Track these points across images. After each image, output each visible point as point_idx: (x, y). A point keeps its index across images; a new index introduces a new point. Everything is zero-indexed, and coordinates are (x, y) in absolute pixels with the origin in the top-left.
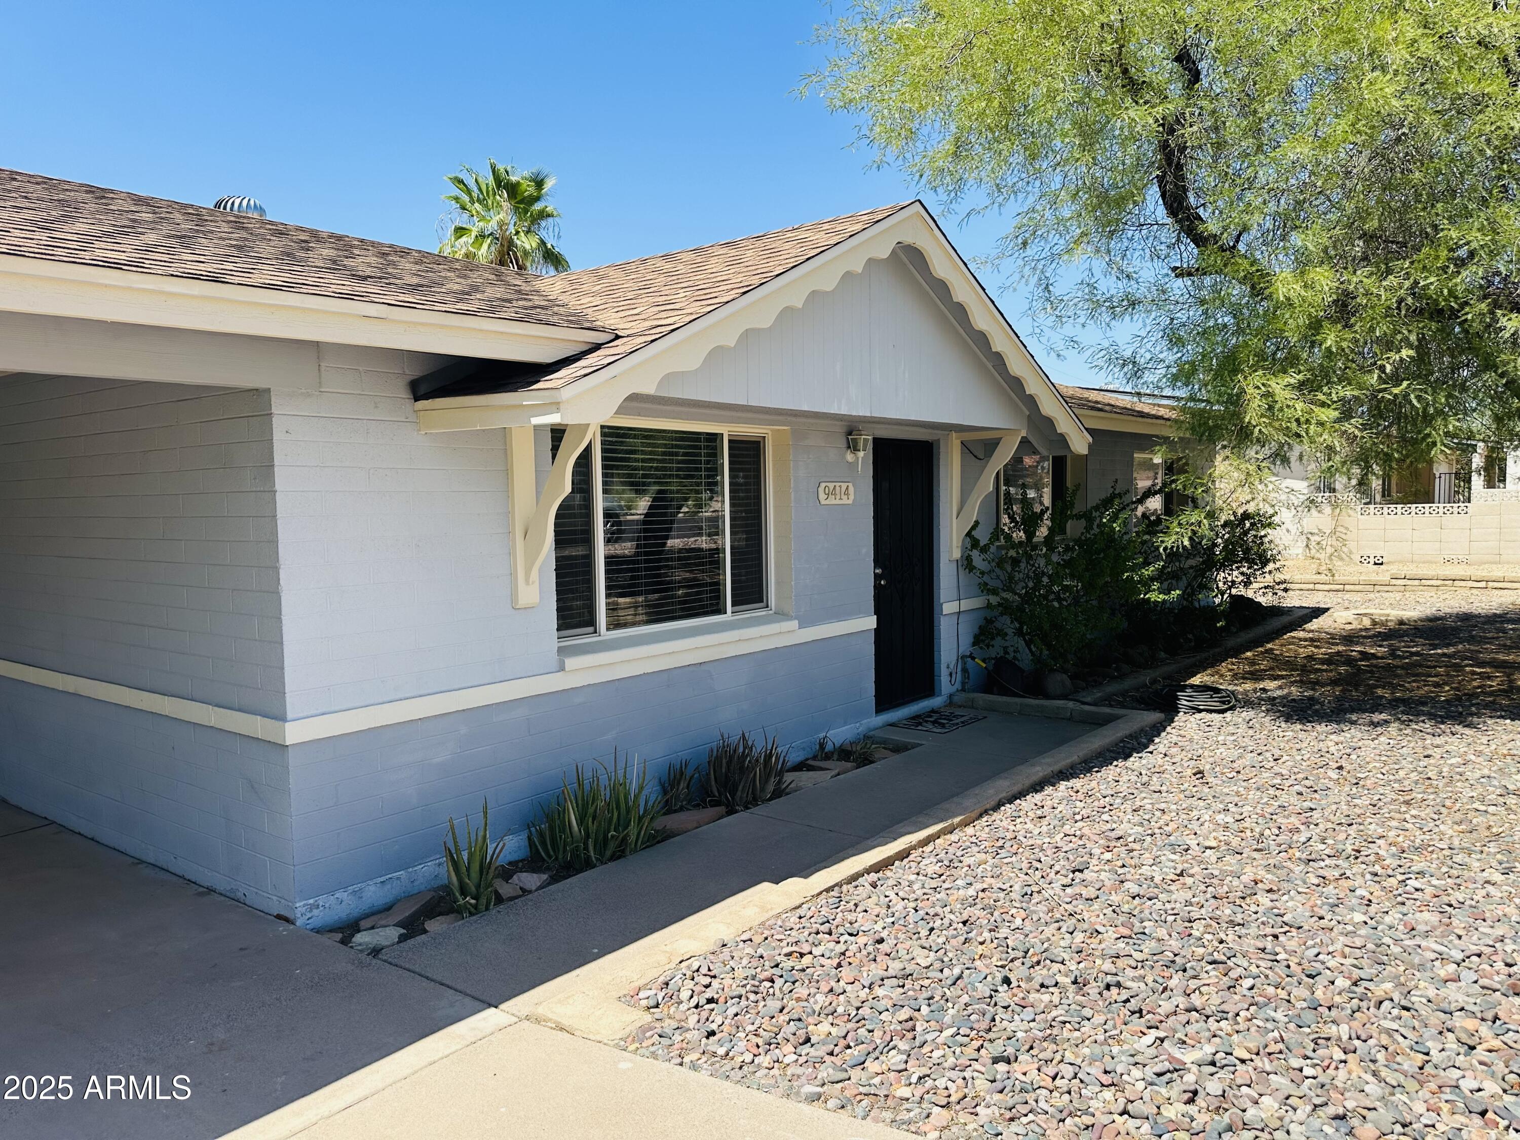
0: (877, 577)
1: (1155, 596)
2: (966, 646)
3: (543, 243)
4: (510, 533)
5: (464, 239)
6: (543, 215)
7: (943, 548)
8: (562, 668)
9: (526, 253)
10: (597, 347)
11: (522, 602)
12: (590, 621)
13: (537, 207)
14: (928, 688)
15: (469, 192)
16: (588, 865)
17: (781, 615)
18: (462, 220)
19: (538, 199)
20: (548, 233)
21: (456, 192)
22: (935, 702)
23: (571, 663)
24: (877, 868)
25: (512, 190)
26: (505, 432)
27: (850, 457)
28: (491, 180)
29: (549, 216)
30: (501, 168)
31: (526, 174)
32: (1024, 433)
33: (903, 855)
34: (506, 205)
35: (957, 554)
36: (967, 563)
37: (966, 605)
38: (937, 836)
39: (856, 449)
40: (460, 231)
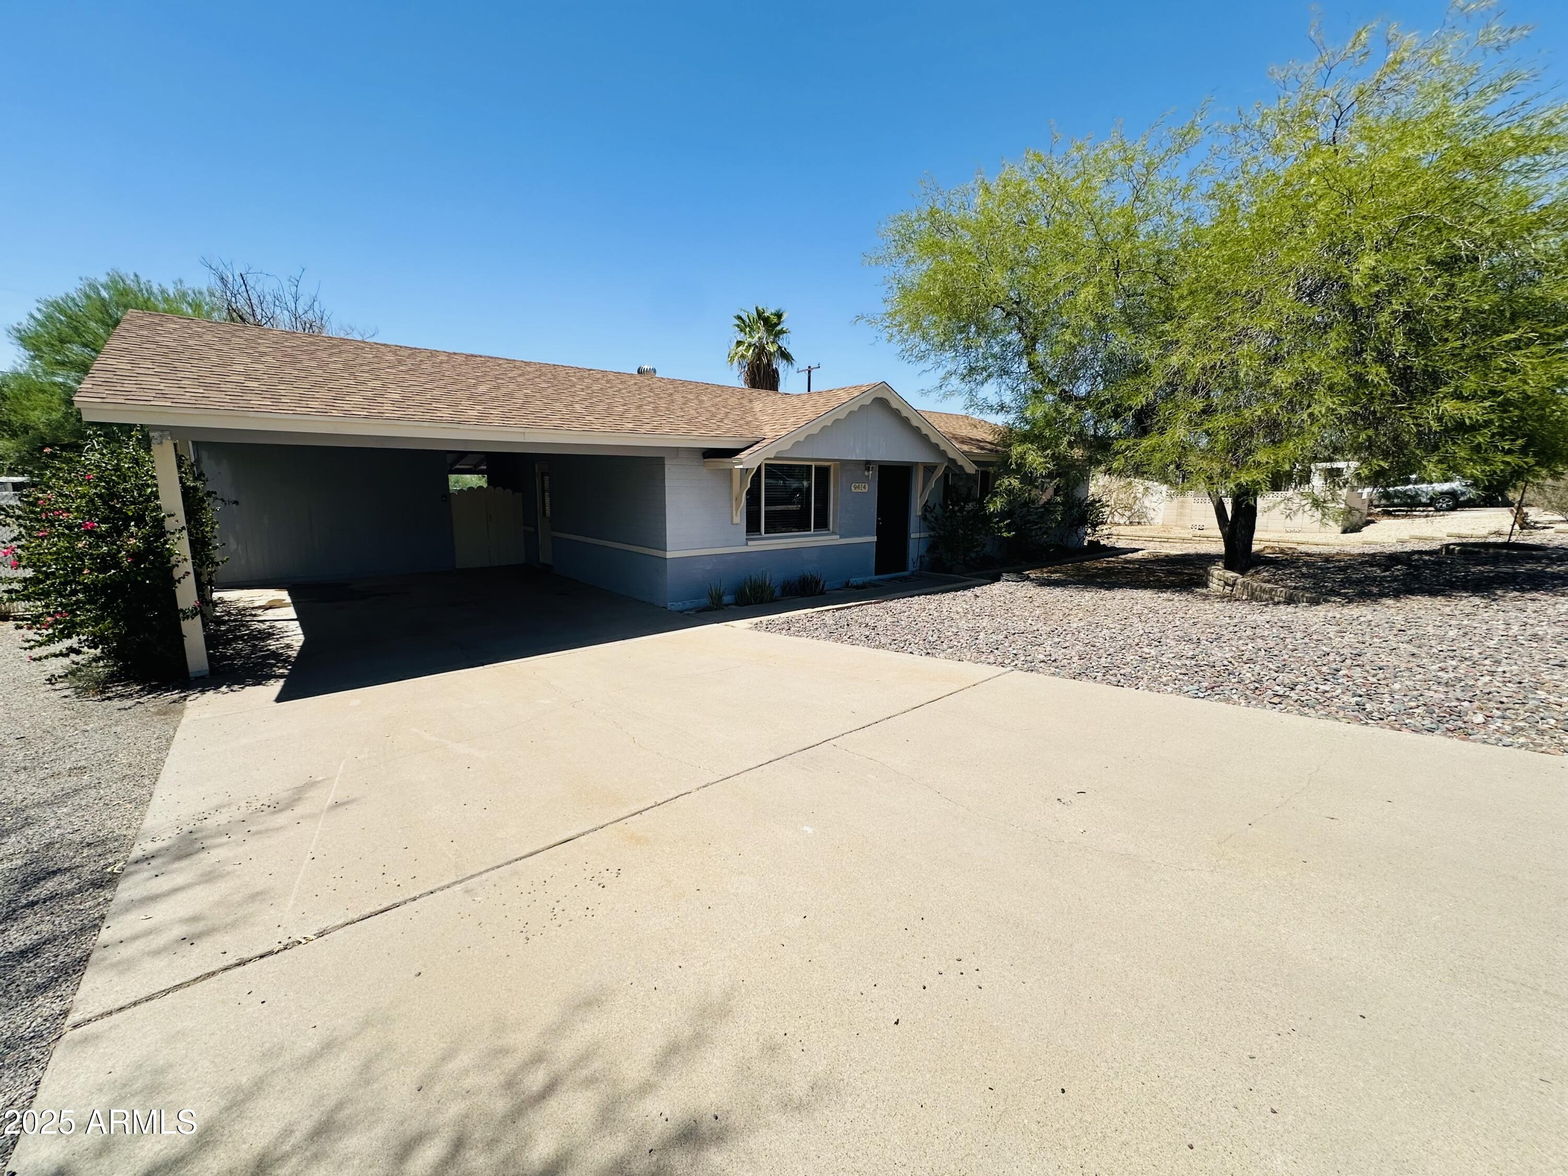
0: (878, 521)
1: (1005, 535)
2: (923, 551)
3: (780, 347)
4: (731, 500)
5: (741, 348)
6: (782, 332)
7: (912, 511)
8: (747, 545)
9: (771, 354)
10: (757, 442)
11: (735, 522)
12: (759, 530)
13: (779, 328)
14: (904, 569)
15: (743, 321)
16: (751, 604)
17: (834, 533)
18: (741, 337)
19: (779, 324)
20: (783, 342)
21: (737, 322)
22: (905, 573)
23: (750, 543)
24: (838, 609)
25: (766, 321)
26: (731, 470)
27: (866, 473)
28: (755, 316)
29: (784, 332)
30: (760, 308)
31: (773, 311)
32: (946, 464)
33: (850, 607)
34: (762, 328)
35: (919, 513)
36: (924, 518)
37: (922, 535)
38: (862, 605)
39: (869, 471)
40: (739, 343)
